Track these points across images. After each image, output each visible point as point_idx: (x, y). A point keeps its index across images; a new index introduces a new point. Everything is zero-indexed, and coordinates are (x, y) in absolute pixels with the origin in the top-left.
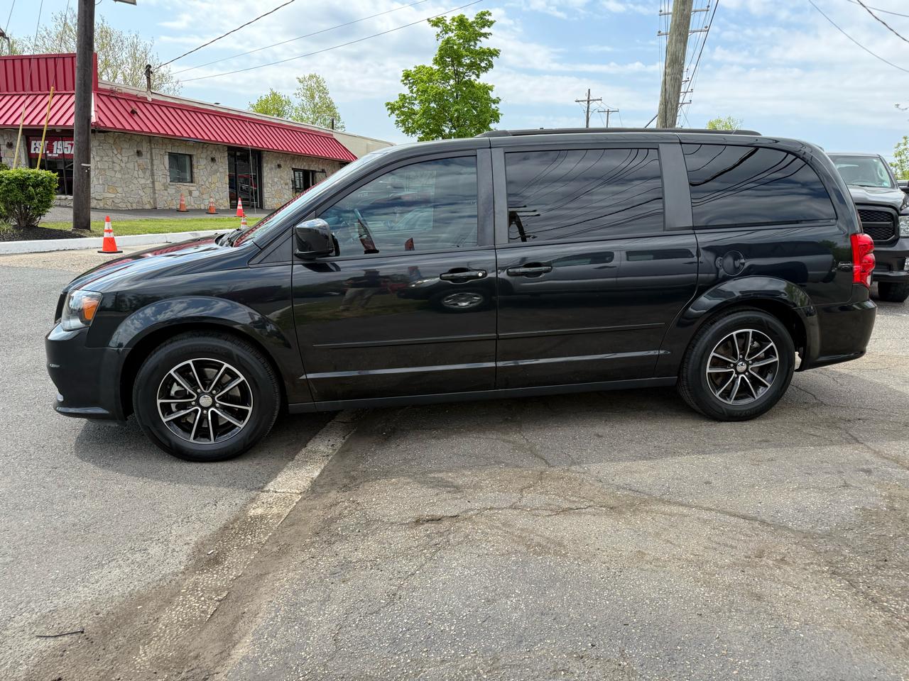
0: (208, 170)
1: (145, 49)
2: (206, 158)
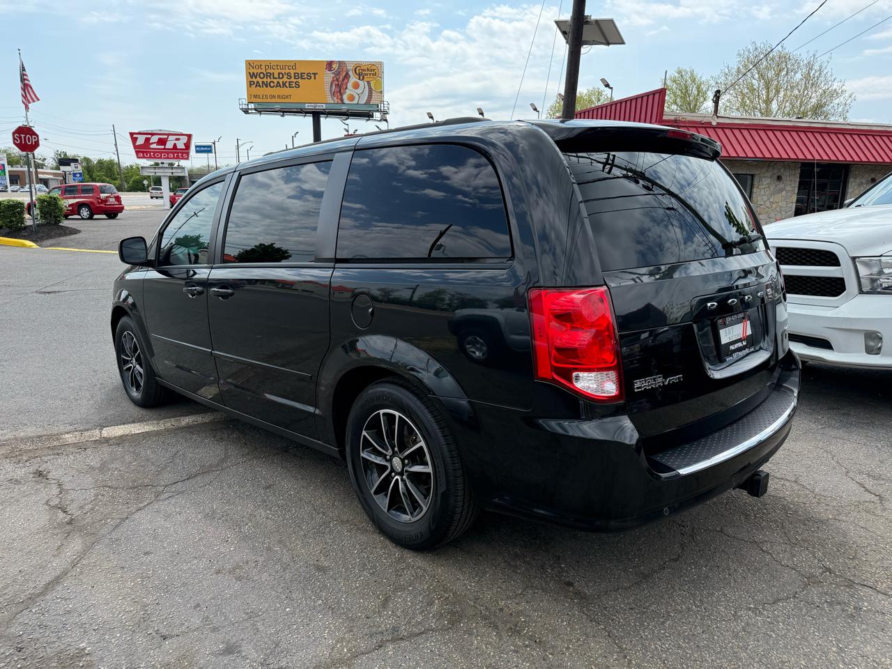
0: (771, 189)
1: (821, 67)
2: (771, 177)
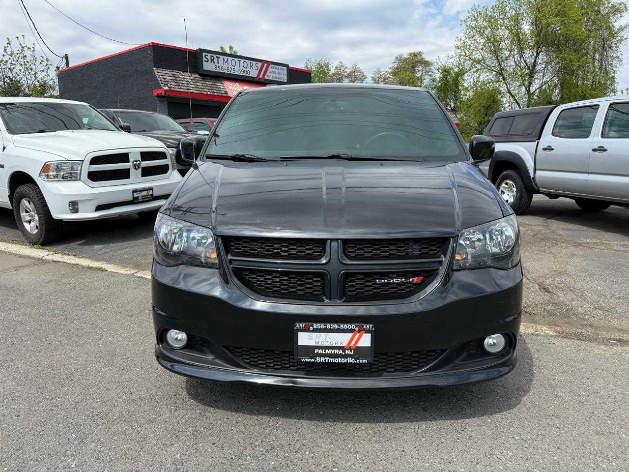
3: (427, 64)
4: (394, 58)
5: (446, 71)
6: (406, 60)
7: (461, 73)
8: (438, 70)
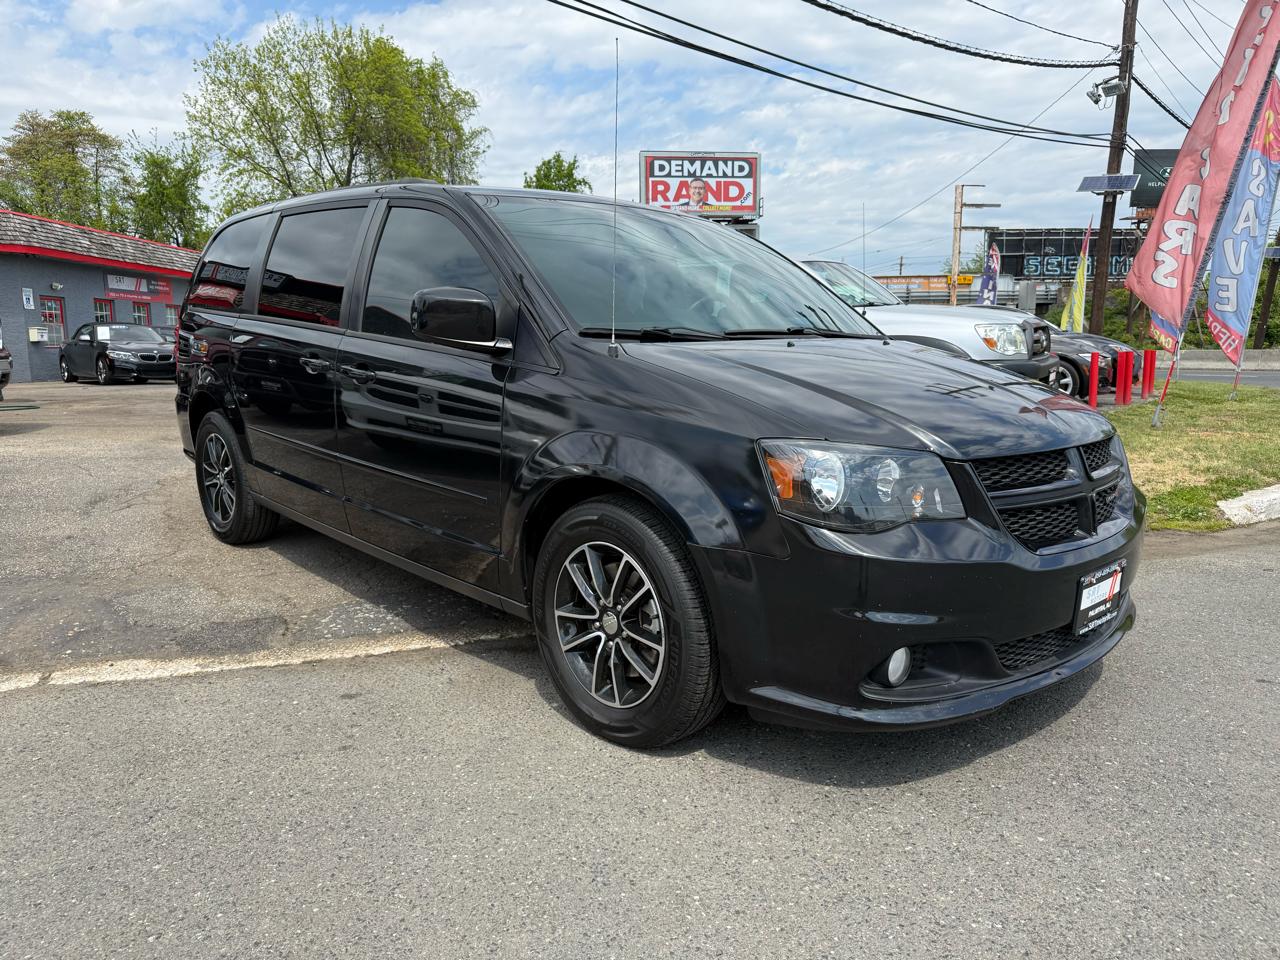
3: (103, 141)
4: (17, 118)
5: (157, 166)
6: (47, 127)
7: (192, 172)
8: (137, 159)
